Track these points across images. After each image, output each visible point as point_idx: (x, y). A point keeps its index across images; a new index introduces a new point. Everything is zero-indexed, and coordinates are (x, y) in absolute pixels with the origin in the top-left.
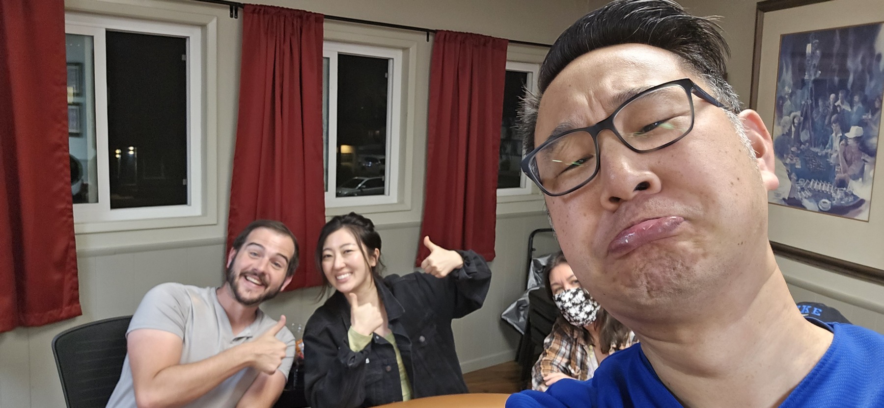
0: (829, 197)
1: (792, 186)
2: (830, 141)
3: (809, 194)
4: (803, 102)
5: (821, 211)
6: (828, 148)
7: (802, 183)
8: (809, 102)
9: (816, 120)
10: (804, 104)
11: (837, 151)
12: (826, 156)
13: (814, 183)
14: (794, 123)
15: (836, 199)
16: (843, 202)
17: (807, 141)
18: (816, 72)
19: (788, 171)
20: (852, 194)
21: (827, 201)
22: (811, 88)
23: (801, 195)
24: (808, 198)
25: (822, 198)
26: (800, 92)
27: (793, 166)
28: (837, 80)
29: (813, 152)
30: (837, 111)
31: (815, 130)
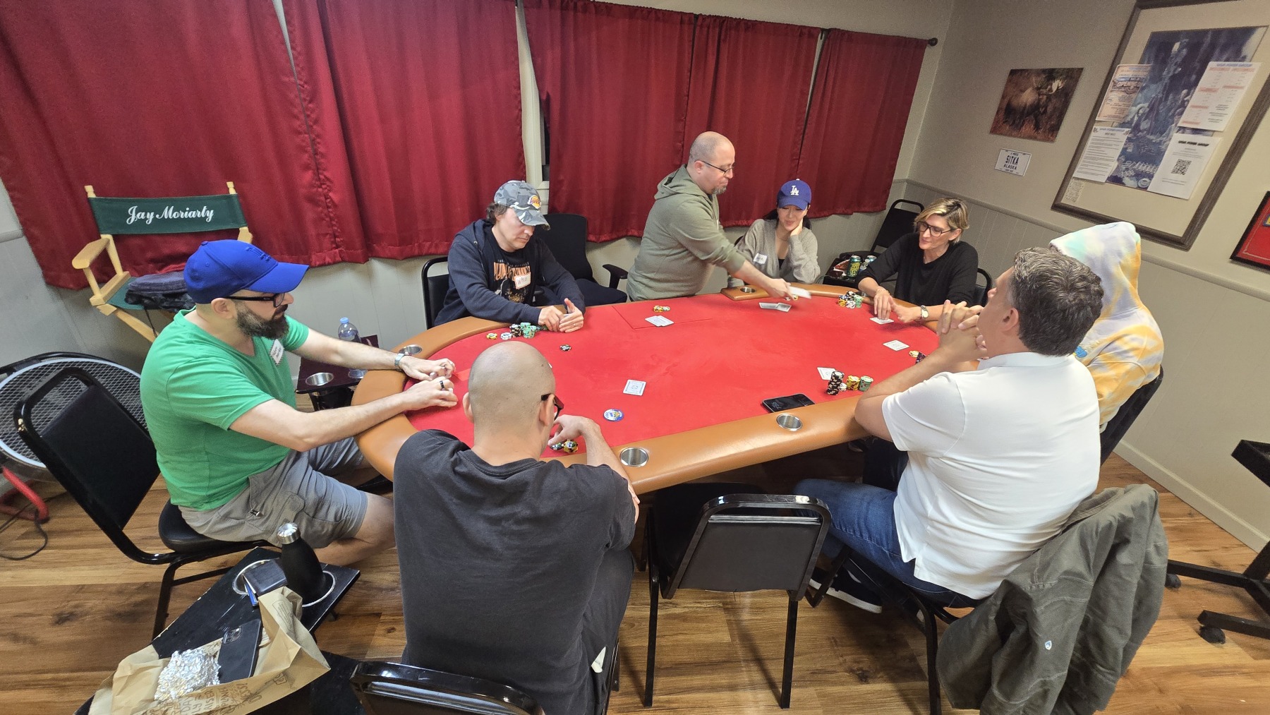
1: (1118, 166)
2: (1168, 131)
4: (1153, 96)
5: (1139, 188)
6: (1164, 137)
7: (1128, 164)
8: (1160, 95)
9: (1161, 112)
12: (1160, 143)
13: (1140, 165)
14: (1138, 113)
17: (1145, 130)
18: (1176, 69)
22: (1166, 83)
26: (1153, 87)
27: (1124, 150)
28: (1194, 77)
29: (1149, 139)
30: (1183, 105)
31: (1156, 120)
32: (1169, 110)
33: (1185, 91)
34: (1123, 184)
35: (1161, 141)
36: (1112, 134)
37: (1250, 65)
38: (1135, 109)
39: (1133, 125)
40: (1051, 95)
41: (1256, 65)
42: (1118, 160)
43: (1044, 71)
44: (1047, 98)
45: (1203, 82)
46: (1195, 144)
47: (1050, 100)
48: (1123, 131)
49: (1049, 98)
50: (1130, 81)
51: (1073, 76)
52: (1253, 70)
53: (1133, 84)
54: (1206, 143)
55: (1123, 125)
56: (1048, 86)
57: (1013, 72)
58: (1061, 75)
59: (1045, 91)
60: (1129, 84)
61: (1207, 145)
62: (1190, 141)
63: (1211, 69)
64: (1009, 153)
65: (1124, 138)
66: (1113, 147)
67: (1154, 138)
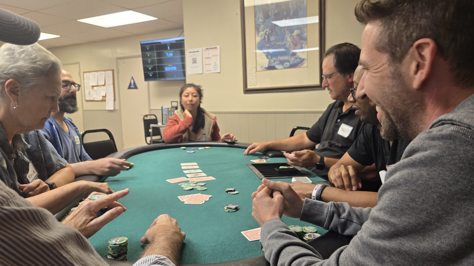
0: (288, 61)
3: (278, 62)
10: (271, 25)
11: (289, 42)
15: (292, 62)
16: (295, 62)
19: (266, 55)
20: (299, 58)
21: (287, 63)
23: (275, 64)
24: (278, 64)
25: (285, 62)
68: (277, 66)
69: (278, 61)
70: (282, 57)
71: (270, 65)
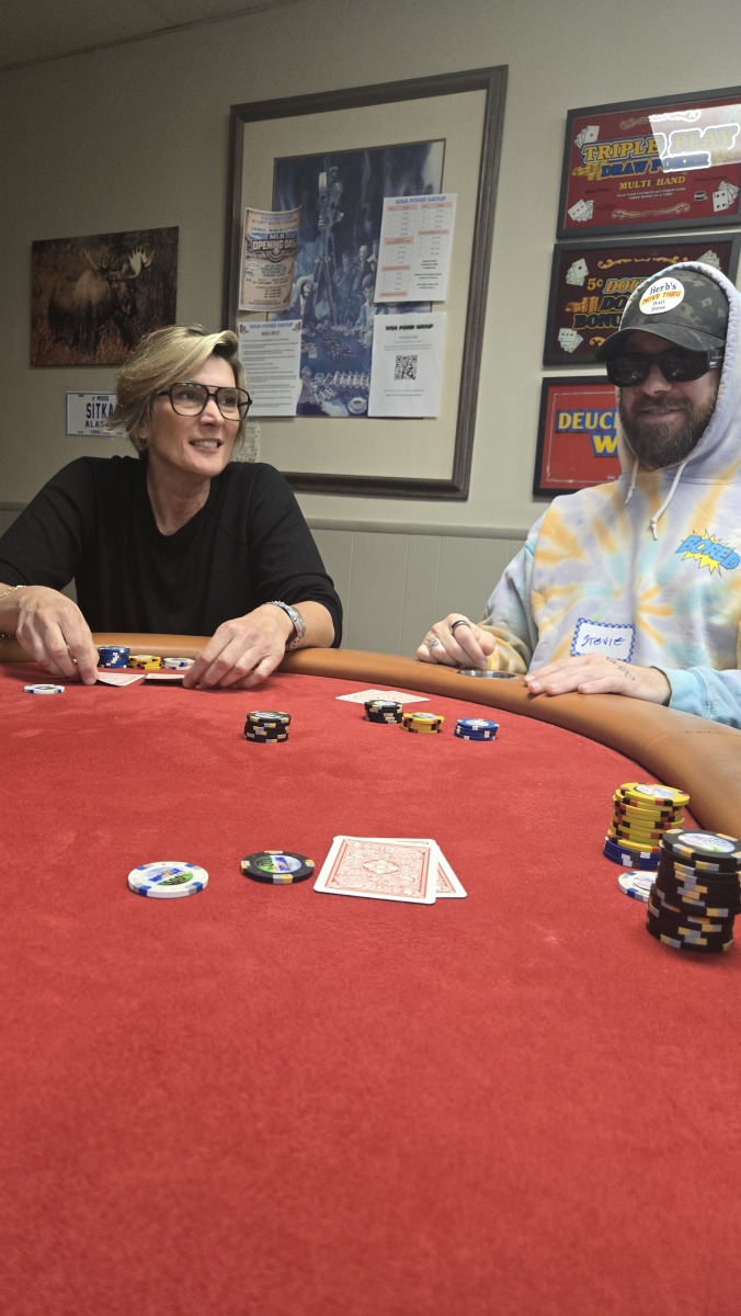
0: (363, 392)
2: (361, 314)
3: (332, 393)
4: (317, 261)
5: (352, 415)
6: (359, 325)
8: (327, 260)
9: (338, 285)
10: (319, 264)
13: (339, 377)
14: (302, 292)
18: (335, 216)
21: (360, 399)
22: (330, 241)
24: (332, 400)
25: (354, 396)
26: (310, 246)
27: (304, 356)
28: (368, 225)
29: (337, 333)
30: (370, 270)
31: (337, 300)
32: (351, 280)
33: (363, 249)
34: (325, 415)
35: (357, 332)
36: (273, 333)
37: (444, 198)
38: (296, 286)
39: (302, 313)
40: (134, 280)
41: (451, 197)
42: (301, 376)
43: (104, 239)
44: (128, 286)
45: (387, 230)
46: (411, 327)
47: (136, 289)
48: (291, 324)
49: (131, 284)
50: (269, 240)
51: (164, 242)
52: (449, 205)
53: (277, 246)
54: (428, 323)
55: (285, 315)
56: (121, 263)
57: (39, 247)
58: (140, 243)
59: (119, 275)
60: (270, 245)
61: (431, 326)
62: (403, 324)
63: (391, 209)
64: (88, 399)
65: (297, 336)
66: (284, 354)
67: (345, 328)
68: (327, 407)
69: (333, 387)
70: (345, 377)
71: (305, 401)
